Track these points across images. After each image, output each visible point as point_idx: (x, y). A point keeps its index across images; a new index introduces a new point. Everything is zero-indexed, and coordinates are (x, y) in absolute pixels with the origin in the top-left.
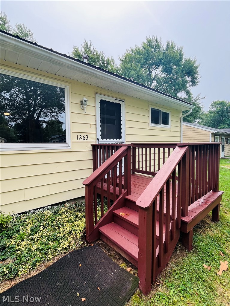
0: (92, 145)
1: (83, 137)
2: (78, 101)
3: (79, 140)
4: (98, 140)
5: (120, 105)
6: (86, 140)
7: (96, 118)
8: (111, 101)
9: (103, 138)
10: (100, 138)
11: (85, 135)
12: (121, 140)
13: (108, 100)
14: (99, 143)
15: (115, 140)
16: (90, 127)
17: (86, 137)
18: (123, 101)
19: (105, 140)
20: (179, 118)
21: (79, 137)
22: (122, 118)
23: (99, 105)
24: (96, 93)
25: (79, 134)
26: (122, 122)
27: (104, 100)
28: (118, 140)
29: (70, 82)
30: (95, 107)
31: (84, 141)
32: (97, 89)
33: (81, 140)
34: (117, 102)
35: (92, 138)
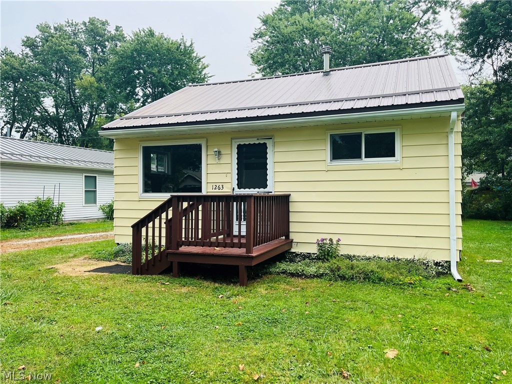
1: (218, 187)
3: (214, 190)
4: (234, 190)
5: (265, 144)
6: (221, 190)
7: (232, 166)
8: (252, 143)
10: (236, 187)
11: (221, 184)
12: (266, 190)
13: (247, 143)
14: (235, 193)
15: (257, 190)
16: (225, 176)
17: (221, 187)
18: (271, 138)
20: (444, 135)
21: (214, 187)
22: (268, 160)
23: (236, 151)
25: (214, 184)
26: (268, 167)
27: (242, 143)
28: (262, 190)
29: (207, 136)
30: (231, 154)
31: (219, 191)
32: (234, 135)
33: (216, 191)
34: (262, 142)
35: (228, 188)
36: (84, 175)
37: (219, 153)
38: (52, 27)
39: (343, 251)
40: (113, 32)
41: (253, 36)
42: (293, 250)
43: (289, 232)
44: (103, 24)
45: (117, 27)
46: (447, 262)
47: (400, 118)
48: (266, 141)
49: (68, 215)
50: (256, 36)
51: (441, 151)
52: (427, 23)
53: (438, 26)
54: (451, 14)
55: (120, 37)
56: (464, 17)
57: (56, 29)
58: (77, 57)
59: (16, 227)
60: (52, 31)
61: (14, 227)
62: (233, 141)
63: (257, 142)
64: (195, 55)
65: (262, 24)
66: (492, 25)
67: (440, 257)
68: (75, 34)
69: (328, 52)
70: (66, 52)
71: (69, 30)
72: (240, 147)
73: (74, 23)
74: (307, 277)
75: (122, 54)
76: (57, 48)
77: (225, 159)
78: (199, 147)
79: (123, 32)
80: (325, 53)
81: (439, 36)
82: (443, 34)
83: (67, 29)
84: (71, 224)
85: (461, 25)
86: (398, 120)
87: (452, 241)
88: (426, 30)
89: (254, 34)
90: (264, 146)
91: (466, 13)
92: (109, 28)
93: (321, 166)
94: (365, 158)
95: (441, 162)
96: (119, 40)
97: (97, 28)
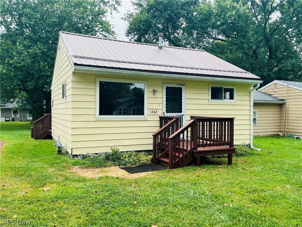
0: (159, 117)
1: (154, 112)
2: (152, 90)
3: (151, 114)
4: (164, 113)
5: (181, 88)
6: (156, 114)
7: (163, 99)
8: (174, 87)
9: (167, 112)
10: (165, 112)
11: (156, 110)
12: (181, 114)
13: (171, 86)
14: (165, 115)
15: (177, 114)
16: (159, 105)
17: (156, 111)
18: (184, 85)
19: (169, 114)
20: (249, 92)
21: (152, 112)
22: (182, 97)
23: (165, 90)
24: (163, 83)
25: (151, 110)
26: (182, 101)
27: (169, 86)
28: (179, 114)
30: (163, 92)
31: (155, 114)
33: (152, 114)
34: (178, 86)
35: (160, 112)
46: (249, 144)
48: (181, 86)
67: (247, 143)
77: (159, 95)
90: (180, 89)
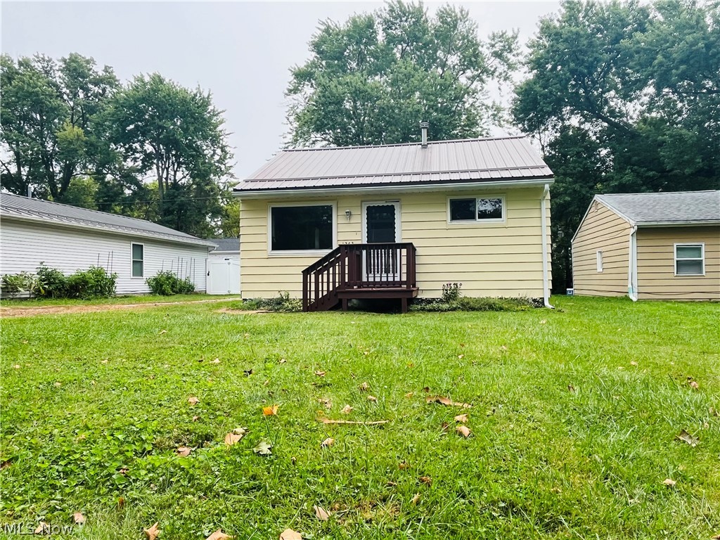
5: (393, 206)
7: (361, 225)
11: (351, 242)
13: (376, 205)
16: (355, 234)
24: (362, 201)
27: (371, 205)
29: (338, 198)
30: (361, 214)
32: (364, 198)
34: (390, 204)
36: (132, 243)
37: (349, 214)
38: (16, 61)
39: (462, 295)
40: (101, 73)
41: (287, 92)
42: (418, 297)
43: (415, 281)
44: (88, 62)
45: (106, 67)
46: (541, 298)
47: (506, 187)
48: (393, 204)
49: (120, 288)
50: (290, 91)
51: (536, 214)
52: (475, 92)
53: (486, 97)
54: (499, 85)
55: (110, 81)
56: (518, 94)
57: (20, 64)
58: (59, 102)
59: (78, 297)
60: (17, 66)
61: (76, 297)
62: (363, 203)
63: (385, 205)
64: (210, 108)
65: (293, 78)
66: (544, 103)
67: (537, 296)
68: (46, 72)
69: (426, 128)
70: (43, 95)
71: (38, 66)
72: (368, 208)
73: (47, 59)
74: (442, 311)
75: (124, 103)
76: (31, 90)
77: (355, 219)
78: (330, 208)
79: (114, 74)
80: (424, 128)
81: (487, 107)
82: (490, 105)
83: (36, 64)
84: (126, 297)
85: (513, 100)
86: (504, 189)
87: (545, 282)
88: (475, 100)
89: (288, 90)
90: (392, 208)
91: (519, 90)
92: (95, 68)
93: (443, 225)
94: (479, 218)
95: (536, 222)
96: (111, 84)
97: (81, 66)
